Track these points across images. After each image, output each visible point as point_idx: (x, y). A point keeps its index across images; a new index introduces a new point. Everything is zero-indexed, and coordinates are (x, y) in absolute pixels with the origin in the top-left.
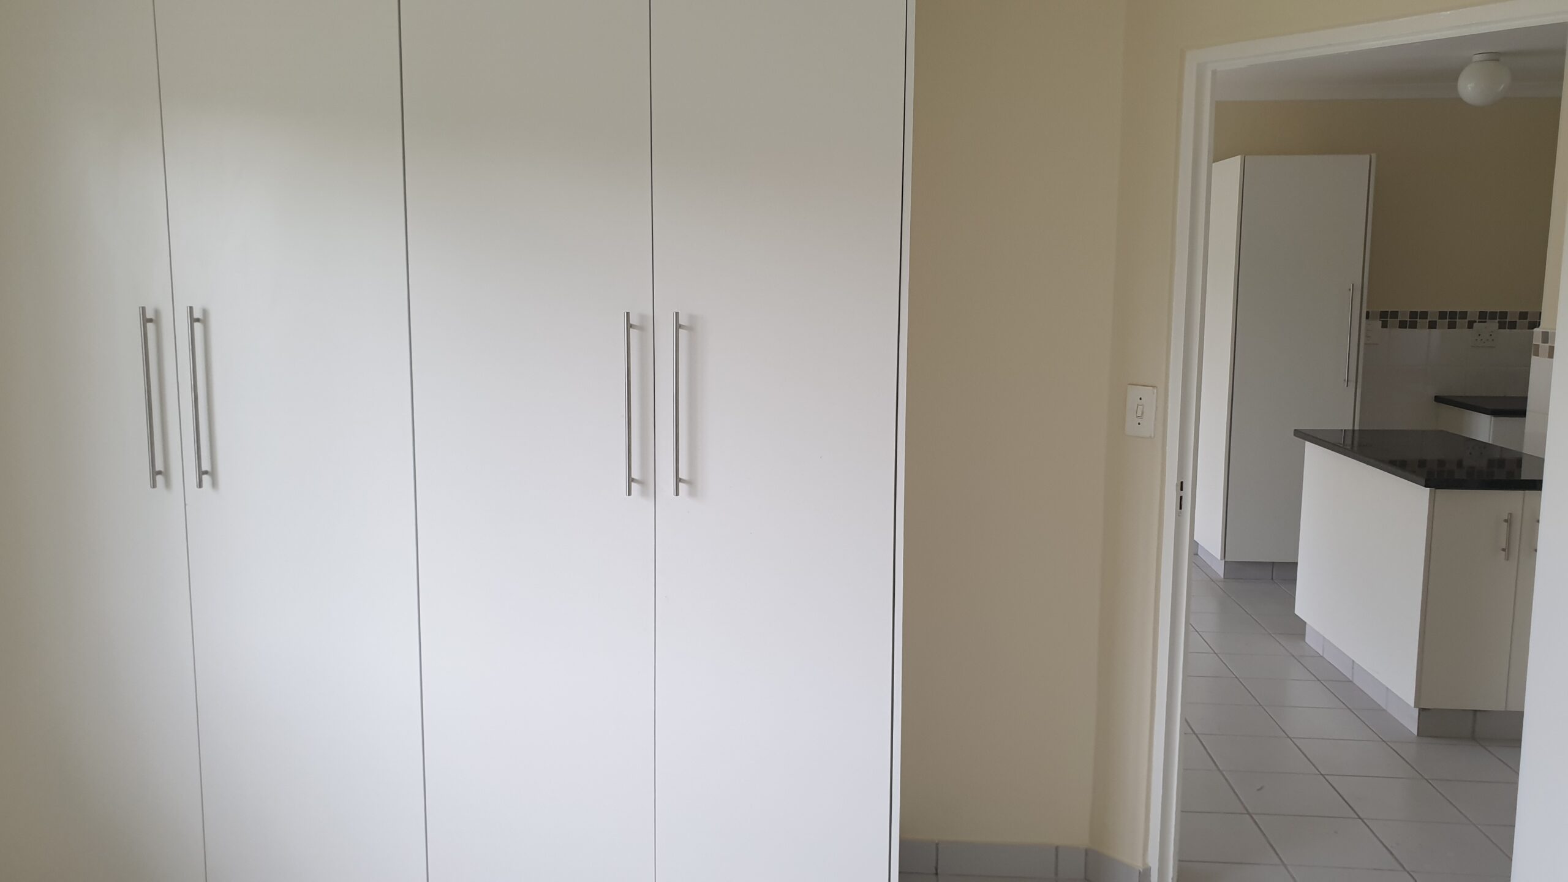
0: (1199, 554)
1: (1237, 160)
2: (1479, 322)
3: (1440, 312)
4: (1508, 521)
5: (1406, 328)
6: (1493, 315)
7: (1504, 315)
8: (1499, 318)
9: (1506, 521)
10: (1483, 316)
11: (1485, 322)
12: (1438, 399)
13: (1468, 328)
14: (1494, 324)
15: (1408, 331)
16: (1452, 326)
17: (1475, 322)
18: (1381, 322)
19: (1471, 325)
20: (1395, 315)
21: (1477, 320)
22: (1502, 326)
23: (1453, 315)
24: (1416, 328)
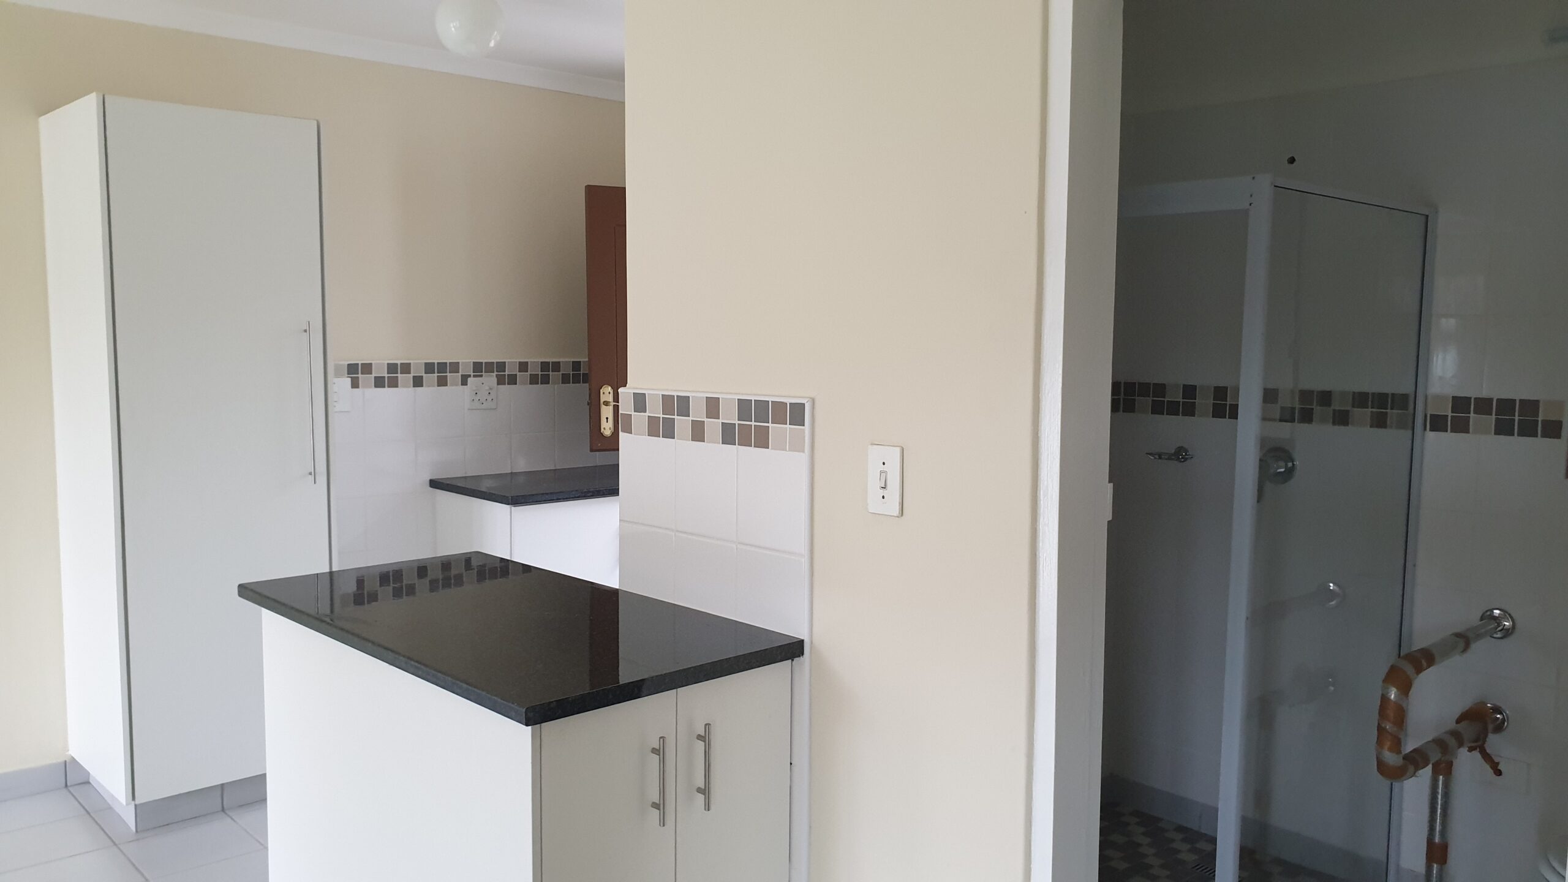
0: (91, 781)
1: (90, 102)
2: (474, 376)
3: (426, 364)
4: (659, 751)
5: (384, 387)
6: (490, 367)
7: (501, 366)
8: (497, 371)
9: (655, 751)
10: (478, 368)
11: (481, 376)
12: (435, 484)
13: (462, 384)
14: (491, 379)
15: (386, 391)
16: (442, 382)
17: (470, 376)
18: (349, 379)
19: (464, 381)
20: (367, 368)
21: (472, 374)
22: (501, 381)
23: (442, 367)
24: (396, 386)
